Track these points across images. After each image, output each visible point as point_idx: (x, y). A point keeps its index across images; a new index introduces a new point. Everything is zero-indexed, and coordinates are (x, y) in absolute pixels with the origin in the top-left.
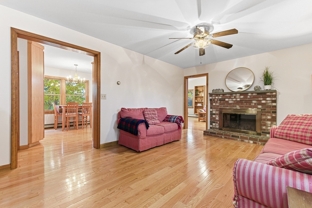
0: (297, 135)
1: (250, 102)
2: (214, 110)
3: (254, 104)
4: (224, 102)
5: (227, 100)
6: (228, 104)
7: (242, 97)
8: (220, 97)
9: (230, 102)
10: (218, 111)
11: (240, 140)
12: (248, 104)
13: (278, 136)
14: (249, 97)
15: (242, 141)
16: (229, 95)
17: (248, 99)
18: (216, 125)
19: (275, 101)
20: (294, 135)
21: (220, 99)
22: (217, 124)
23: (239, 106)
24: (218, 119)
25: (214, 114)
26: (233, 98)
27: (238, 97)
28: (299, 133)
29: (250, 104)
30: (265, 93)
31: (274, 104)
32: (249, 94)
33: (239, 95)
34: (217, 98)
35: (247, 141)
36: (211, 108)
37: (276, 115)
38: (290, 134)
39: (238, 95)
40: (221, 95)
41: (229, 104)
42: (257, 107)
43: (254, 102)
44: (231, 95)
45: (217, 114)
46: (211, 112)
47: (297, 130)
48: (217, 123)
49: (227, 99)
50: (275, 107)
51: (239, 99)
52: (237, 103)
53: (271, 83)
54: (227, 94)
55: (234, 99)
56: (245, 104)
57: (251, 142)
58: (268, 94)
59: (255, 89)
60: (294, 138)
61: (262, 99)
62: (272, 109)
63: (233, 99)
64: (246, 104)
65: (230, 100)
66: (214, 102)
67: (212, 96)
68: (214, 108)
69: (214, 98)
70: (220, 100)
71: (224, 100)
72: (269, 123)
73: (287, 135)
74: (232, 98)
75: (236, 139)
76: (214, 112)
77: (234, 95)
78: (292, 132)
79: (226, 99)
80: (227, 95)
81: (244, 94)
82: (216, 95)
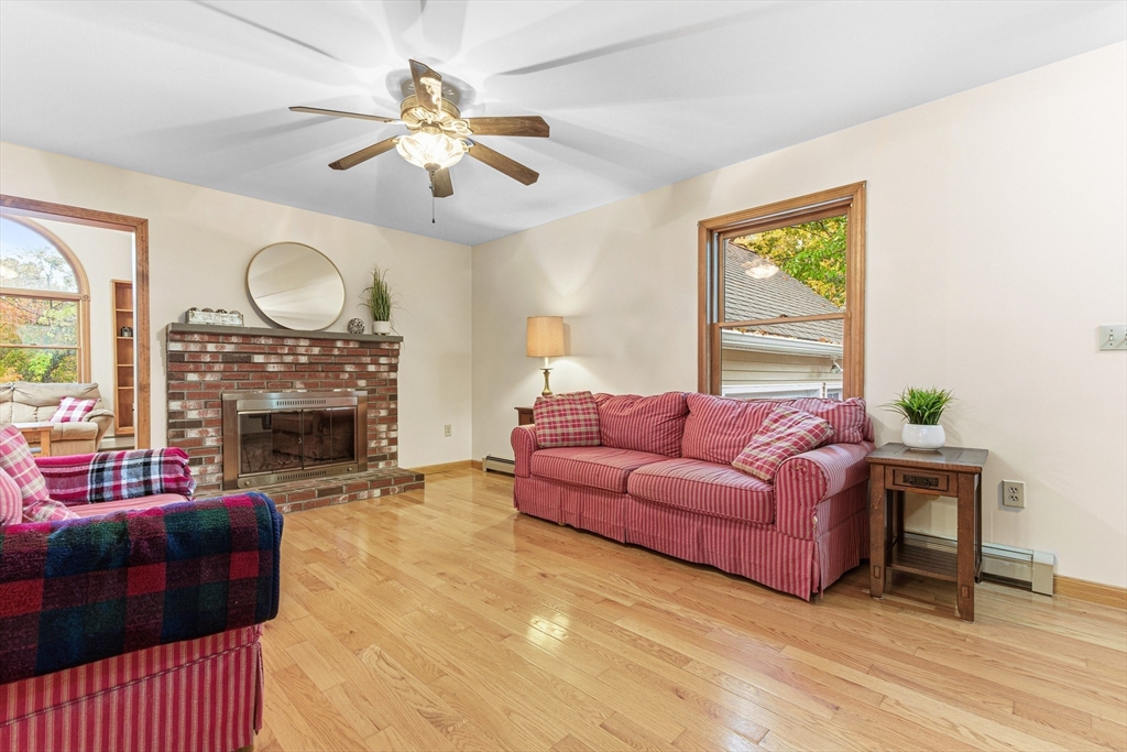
0: (580, 433)
1: (337, 368)
2: (192, 404)
3: (347, 376)
4: (246, 367)
5: (259, 359)
6: (261, 378)
7: (316, 350)
8: (229, 348)
9: (271, 368)
10: (212, 406)
11: (344, 499)
12: (331, 374)
13: (548, 444)
14: (336, 352)
15: (353, 498)
16: (270, 341)
17: (333, 360)
18: (203, 474)
19: (394, 368)
20: (575, 434)
21: (225, 354)
22: (210, 468)
23: (305, 384)
24: (215, 444)
25: (195, 424)
26: (286, 352)
27: (302, 350)
28: (583, 429)
29: (337, 377)
30: (378, 343)
31: (393, 375)
32: (339, 344)
33: (306, 343)
34: (211, 347)
35: (364, 494)
36: (171, 397)
37: (396, 404)
38: (568, 434)
39: (303, 343)
40: (234, 339)
41: (268, 378)
42: (356, 385)
43: (349, 368)
44: (280, 342)
45: (210, 423)
46: (171, 414)
47: (576, 424)
48: (210, 461)
49: (262, 356)
50: (394, 381)
51: (303, 359)
52: (296, 371)
53: (388, 317)
54: (260, 336)
55: (289, 359)
56: (323, 374)
57: (377, 492)
58: (385, 346)
59: (349, 328)
60: (575, 439)
61: (368, 360)
62: (389, 389)
63: (284, 357)
64: (327, 377)
65: (273, 359)
66: (192, 366)
67: (188, 338)
68: (191, 397)
69: (193, 348)
70: (228, 359)
71: (248, 360)
72: (383, 427)
73: (565, 437)
74: (279, 351)
75: (334, 499)
76: (193, 415)
77: (290, 342)
78: (571, 430)
79: (256, 356)
80: (263, 341)
81: (321, 339)
82: (206, 338)
